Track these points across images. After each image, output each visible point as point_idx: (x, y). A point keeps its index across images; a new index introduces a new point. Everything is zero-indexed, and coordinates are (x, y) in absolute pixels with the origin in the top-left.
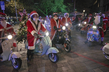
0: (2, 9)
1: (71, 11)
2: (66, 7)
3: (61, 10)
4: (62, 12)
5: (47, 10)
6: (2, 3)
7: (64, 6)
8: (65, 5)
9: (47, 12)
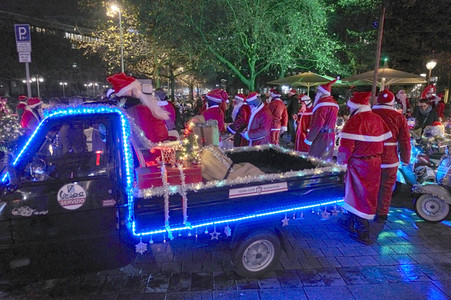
0: (21, 61)
1: (365, 66)
2: (338, 47)
3: (316, 63)
4: (319, 69)
5: (254, 63)
6: (22, 31)
7: (331, 45)
8: (333, 38)
9: (253, 69)
